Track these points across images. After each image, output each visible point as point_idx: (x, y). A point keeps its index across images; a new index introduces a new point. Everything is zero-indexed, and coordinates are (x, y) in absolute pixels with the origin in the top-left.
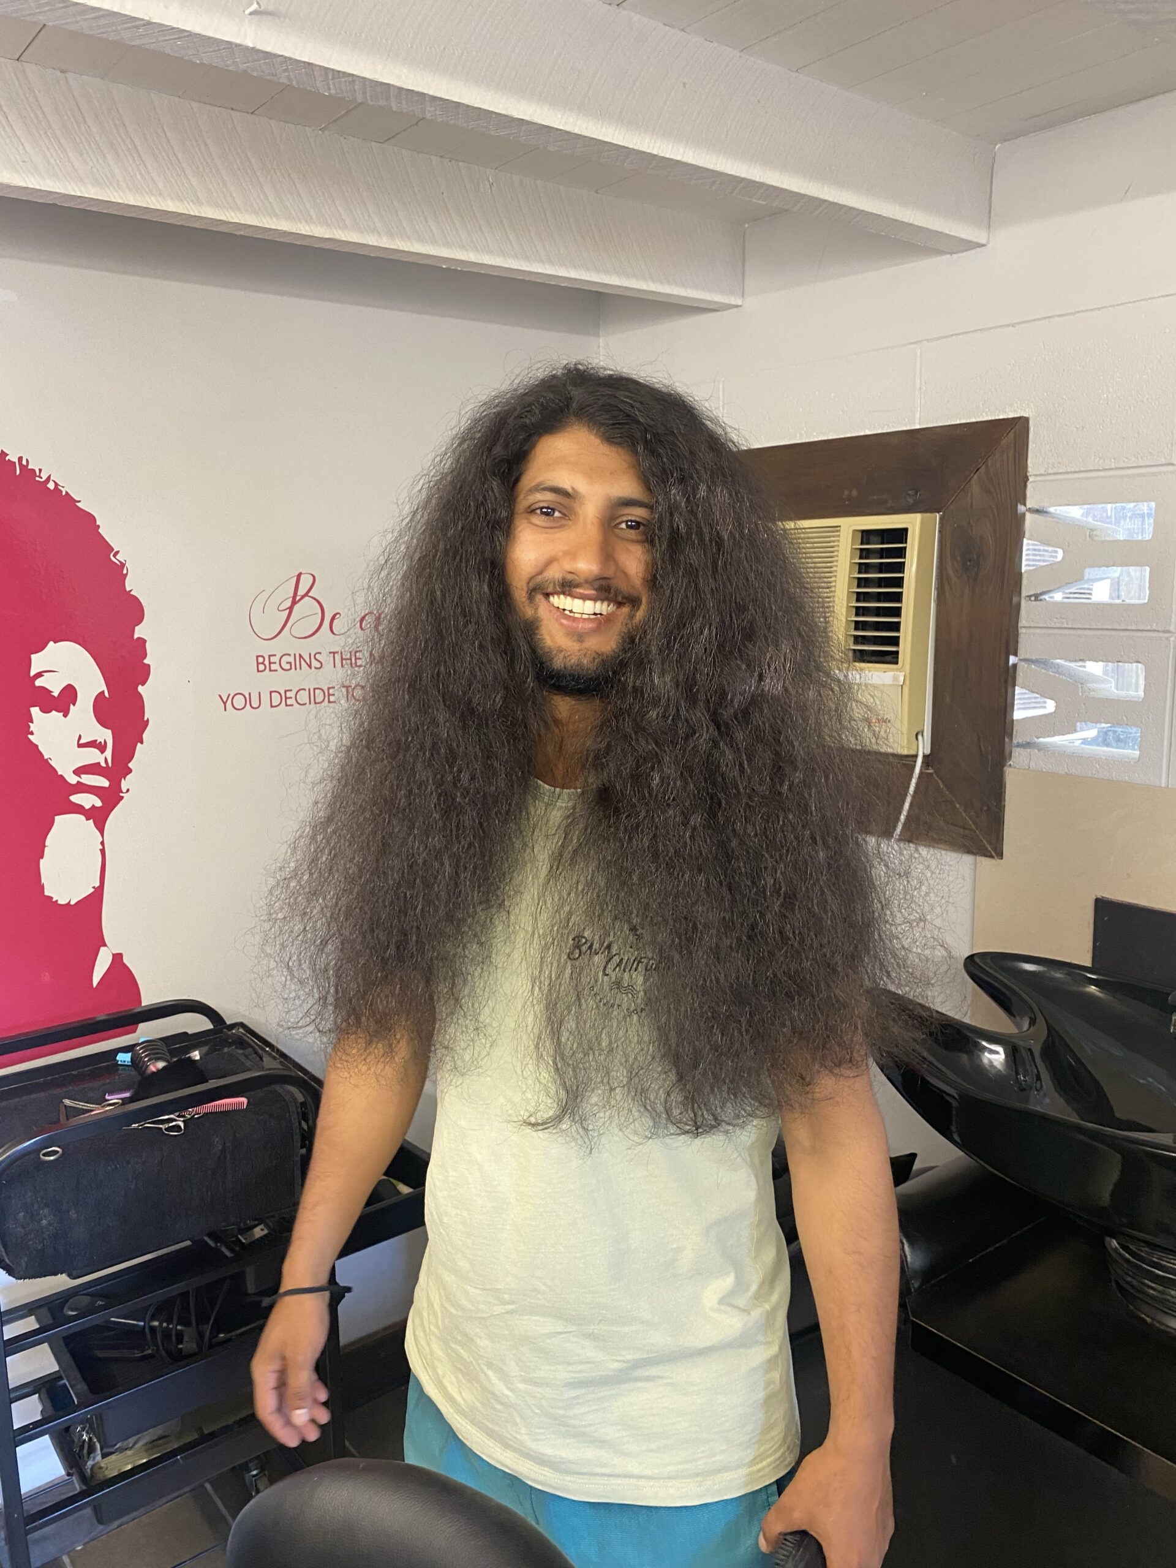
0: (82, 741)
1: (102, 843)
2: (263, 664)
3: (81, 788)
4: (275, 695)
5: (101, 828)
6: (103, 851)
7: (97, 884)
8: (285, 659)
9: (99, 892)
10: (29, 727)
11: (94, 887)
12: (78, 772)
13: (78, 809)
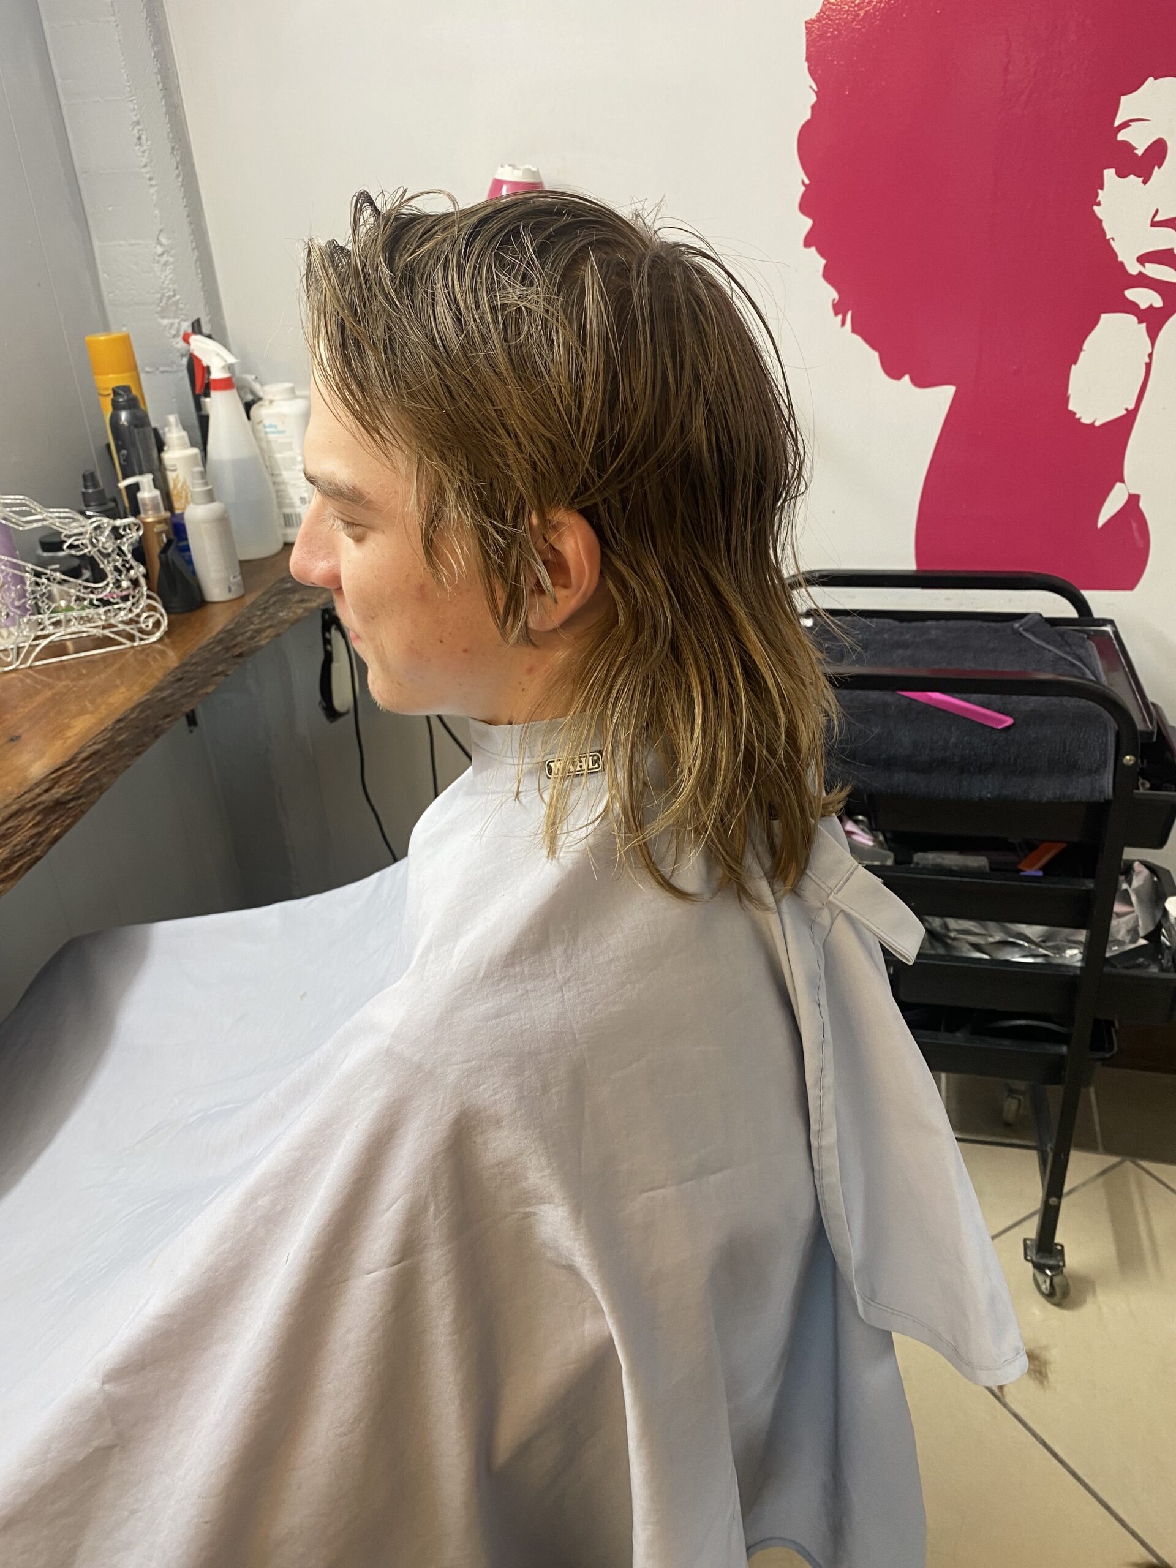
0: (1157, 219)
1: (1150, 356)
3: (1142, 281)
5: (1153, 335)
6: (1148, 366)
7: (1131, 406)
9: (1130, 417)
10: (1097, 195)
11: (1127, 410)
12: (1143, 259)
13: (1131, 308)
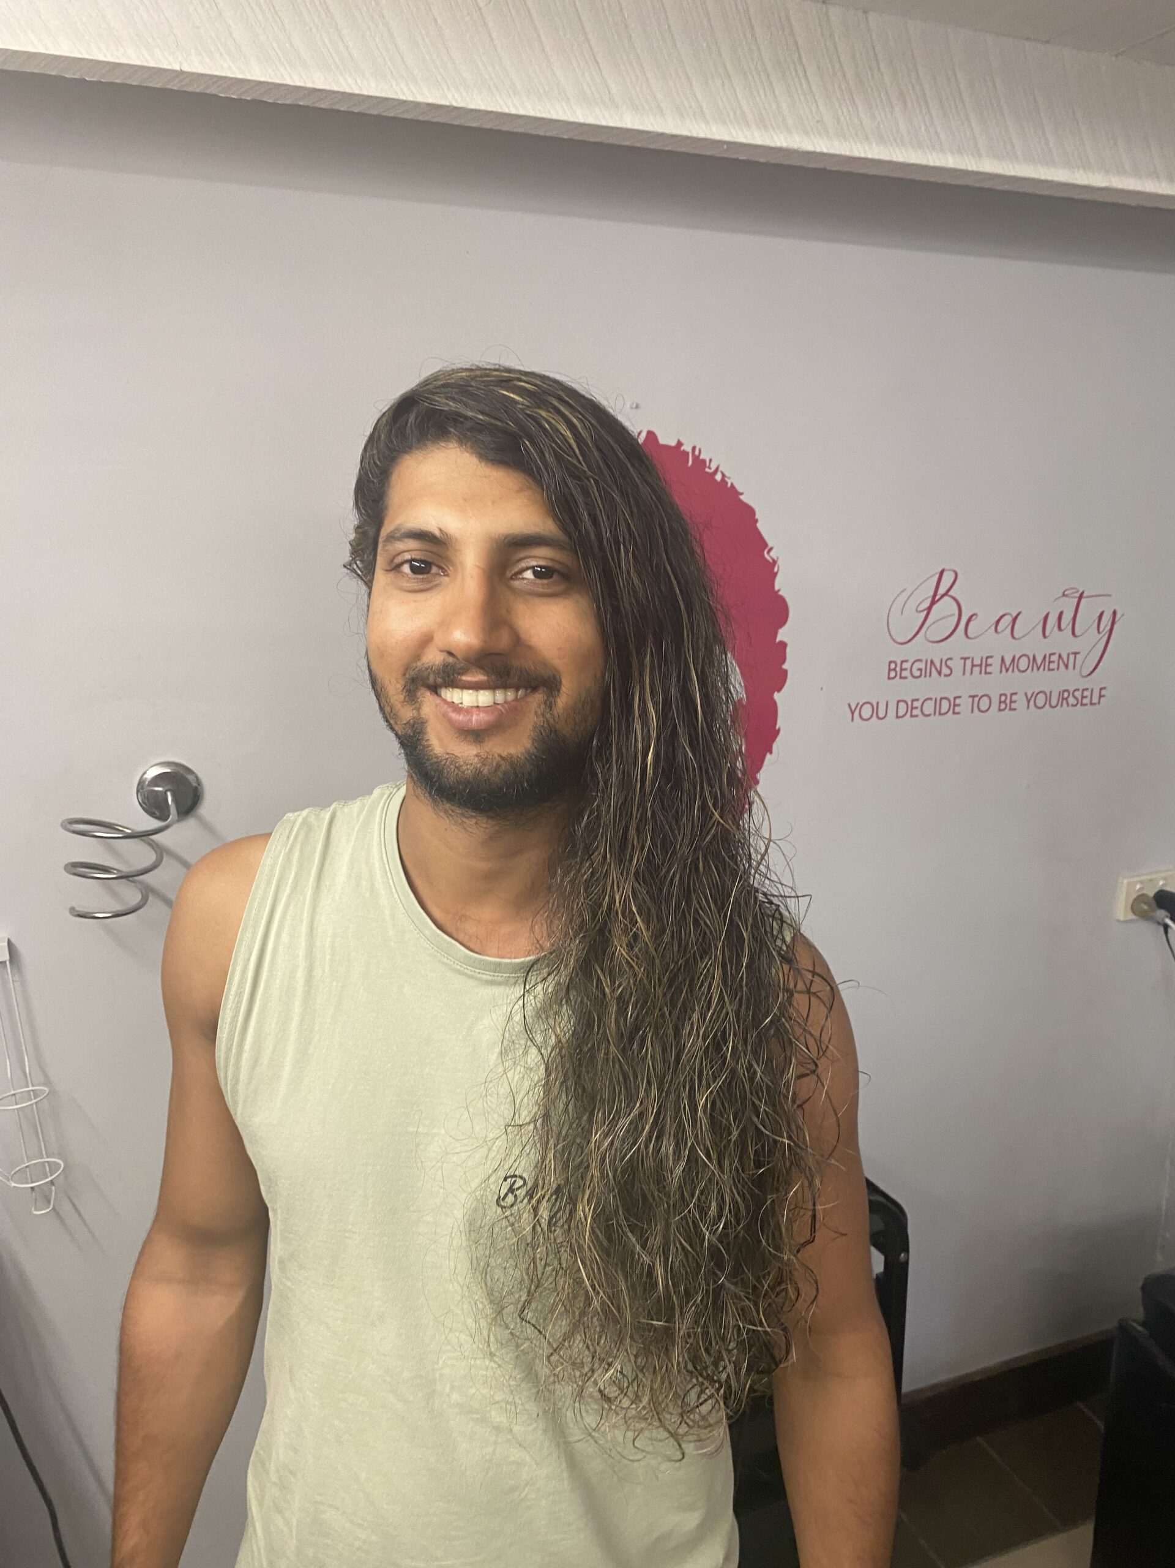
2: (895, 670)
4: (902, 705)
8: (917, 665)
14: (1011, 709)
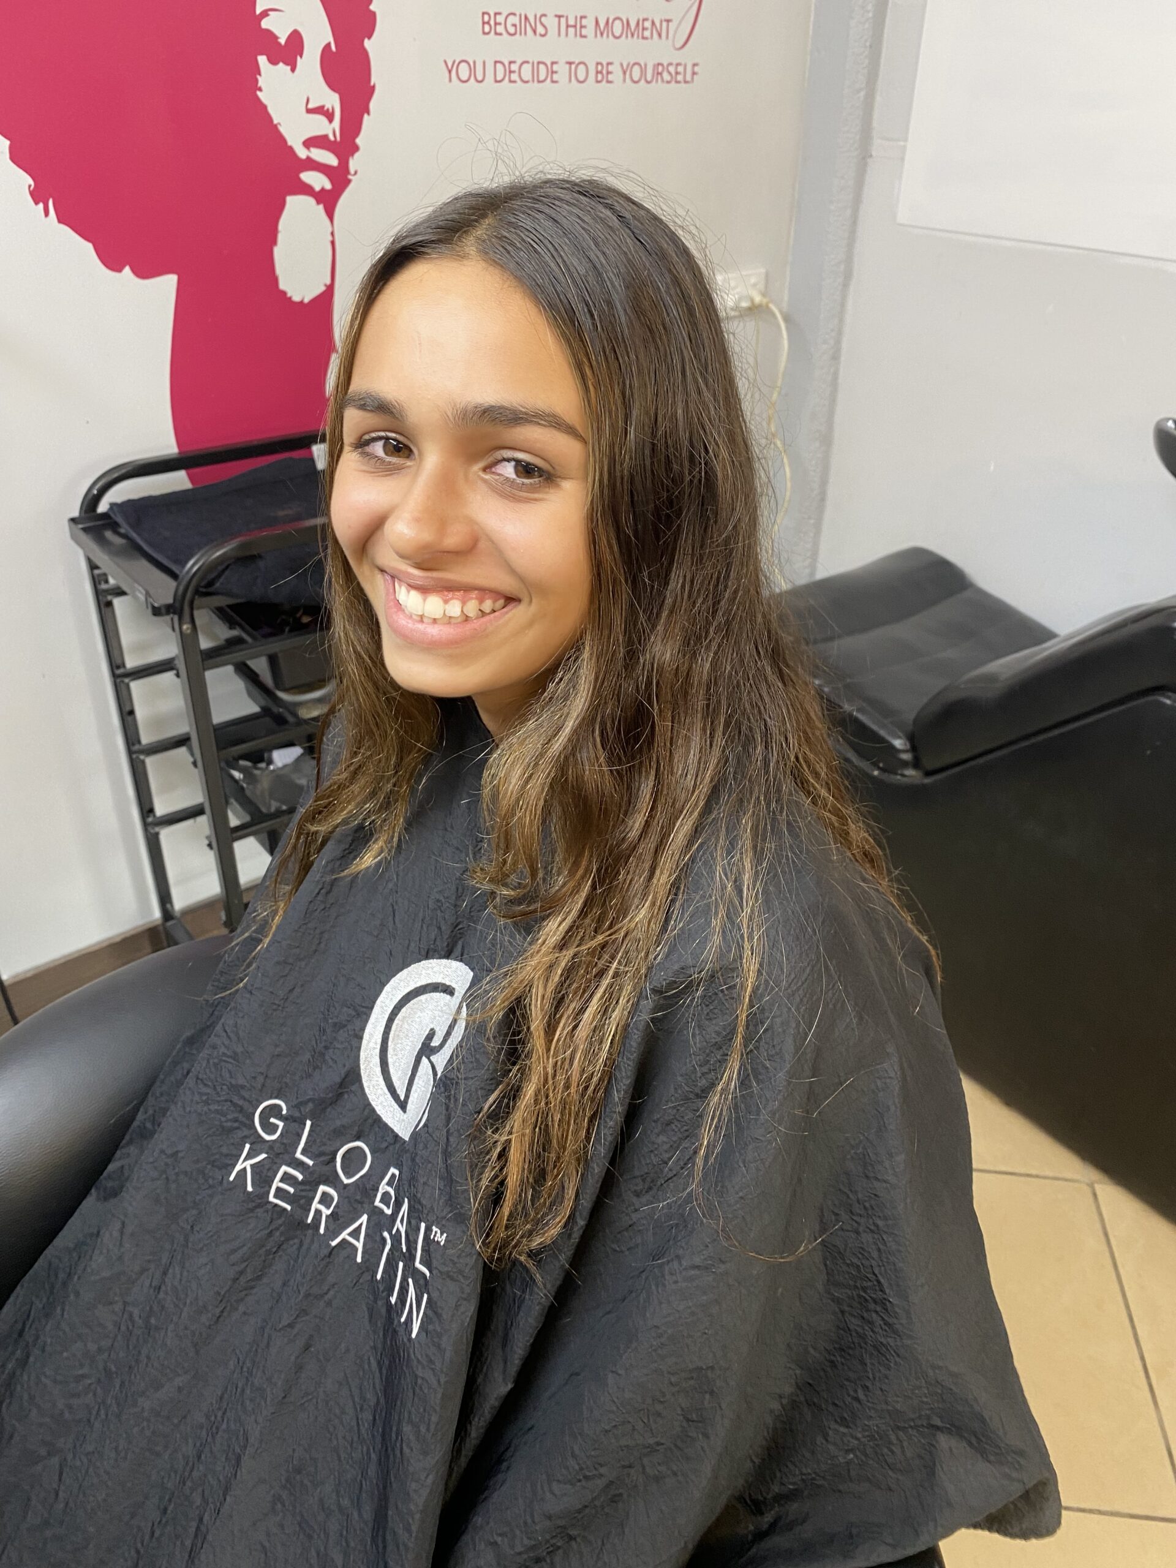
0: (310, 106)
2: (489, 23)
3: (311, 165)
4: (500, 68)
5: (330, 213)
10: (257, 81)
14: (609, 82)
